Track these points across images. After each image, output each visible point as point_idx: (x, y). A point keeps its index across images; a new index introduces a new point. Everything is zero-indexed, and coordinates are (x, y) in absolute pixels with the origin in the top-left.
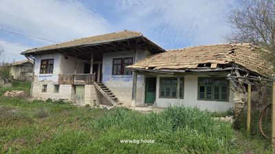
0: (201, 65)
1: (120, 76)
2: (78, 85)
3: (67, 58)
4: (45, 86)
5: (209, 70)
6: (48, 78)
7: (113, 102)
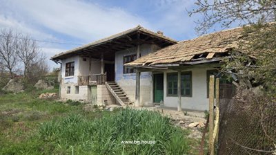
0: (196, 56)
1: (130, 74)
2: (92, 86)
3: (85, 60)
4: (69, 87)
5: (205, 61)
6: (71, 81)
7: (121, 102)
